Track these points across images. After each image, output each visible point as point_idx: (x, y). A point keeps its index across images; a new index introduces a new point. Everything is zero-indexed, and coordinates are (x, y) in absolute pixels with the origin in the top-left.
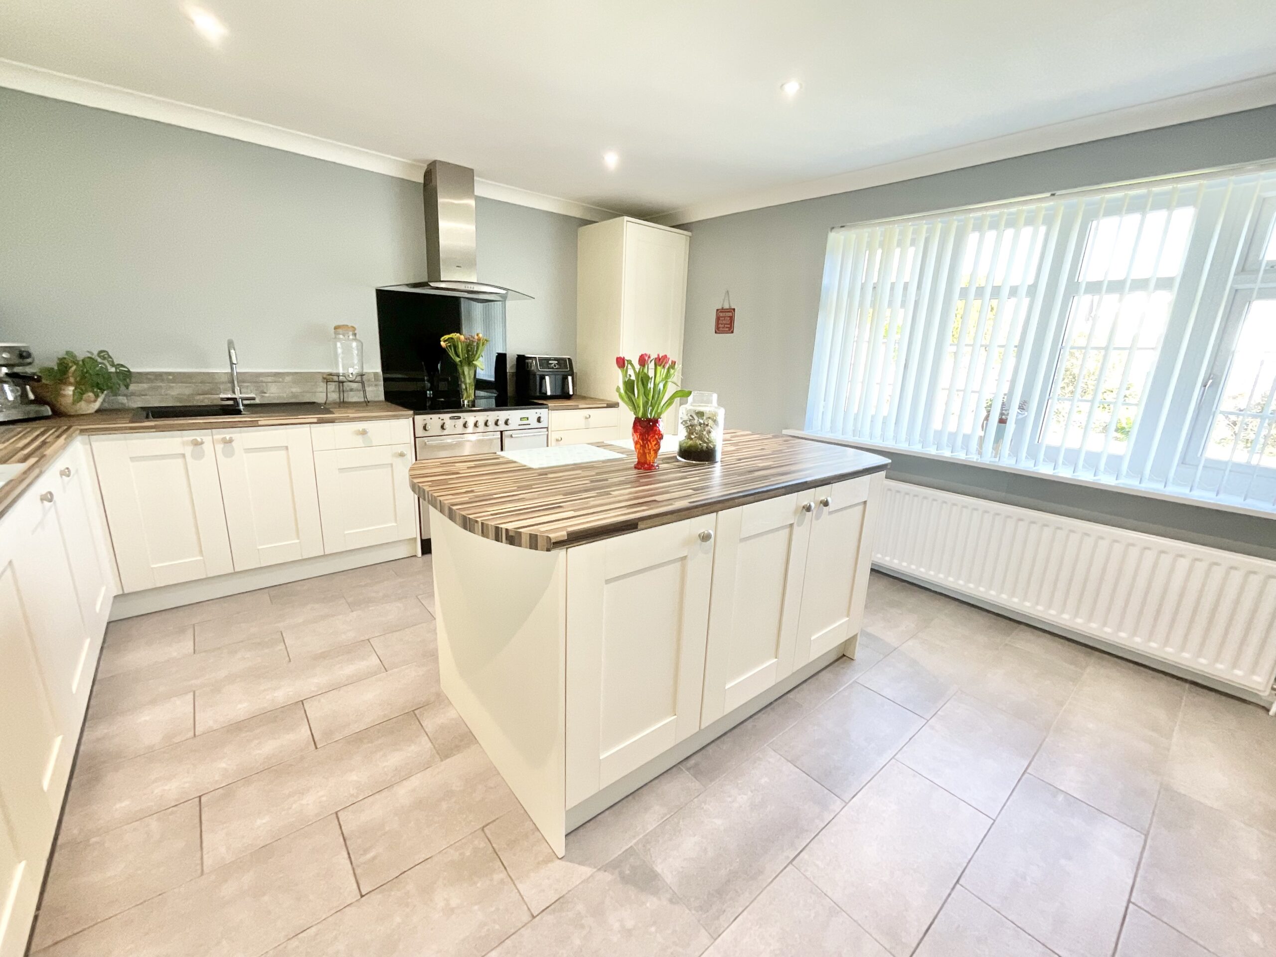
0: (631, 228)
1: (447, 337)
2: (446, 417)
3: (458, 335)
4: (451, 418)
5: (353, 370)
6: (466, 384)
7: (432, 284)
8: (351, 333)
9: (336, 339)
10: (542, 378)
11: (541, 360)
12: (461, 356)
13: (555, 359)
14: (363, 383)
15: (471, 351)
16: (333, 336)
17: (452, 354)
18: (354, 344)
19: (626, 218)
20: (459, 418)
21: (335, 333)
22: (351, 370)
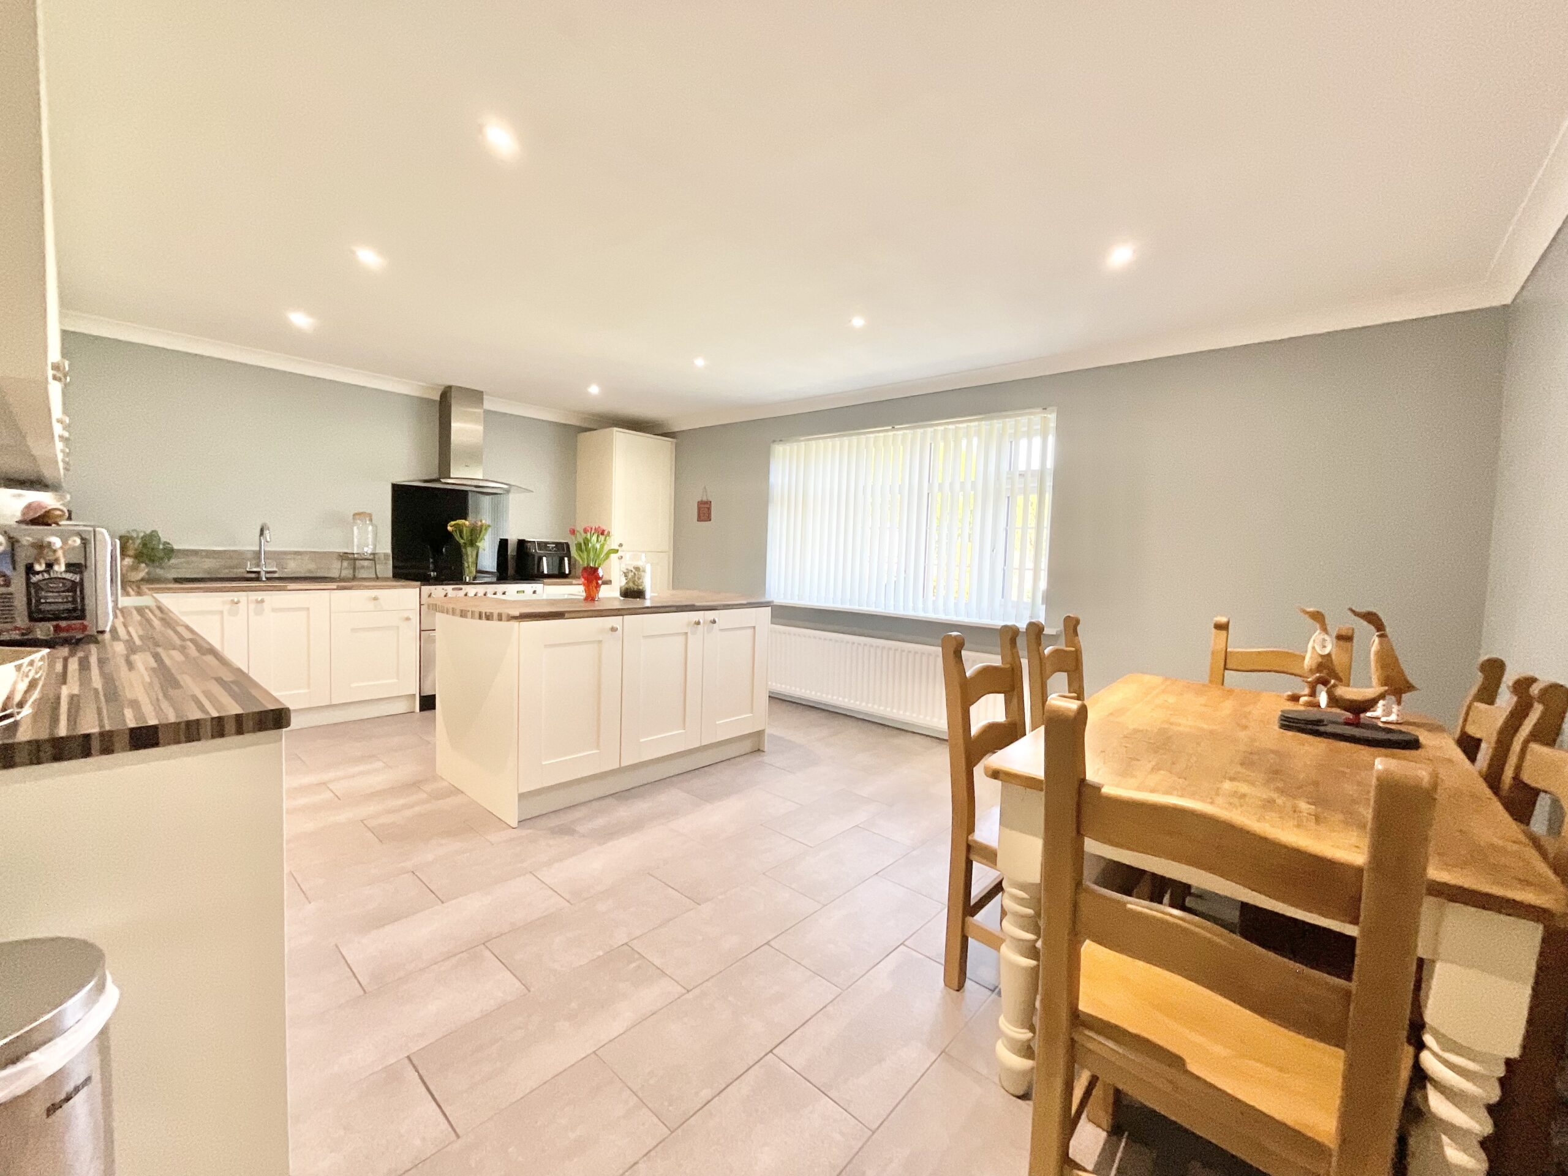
0: (620, 437)
1: (453, 523)
2: (449, 588)
3: (463, 521)
4: (453, 589)
5: (368, 550)
6: (468, 562)
7: (443, 480)
8: (367, 519)
9: (354, 523)
10: (540, 559)
11: (539, 543)
12: (465, 538)
13: (553, 543)
14: (373, 560)
15: (475, 534)
16: (352, 521)
17: (457, 537)
18: (370, 528)
19: (615, 429)
20: (461, 589)
21: (354, 519)
22: (366, 549)
